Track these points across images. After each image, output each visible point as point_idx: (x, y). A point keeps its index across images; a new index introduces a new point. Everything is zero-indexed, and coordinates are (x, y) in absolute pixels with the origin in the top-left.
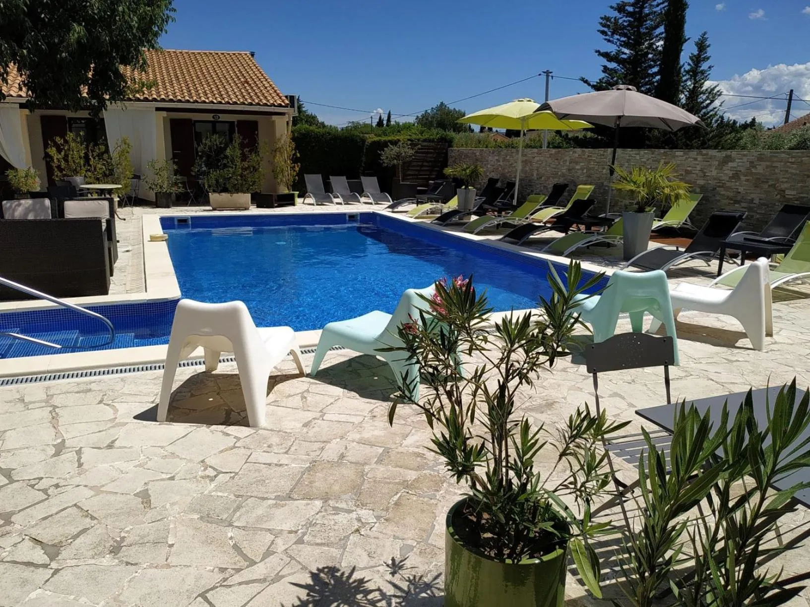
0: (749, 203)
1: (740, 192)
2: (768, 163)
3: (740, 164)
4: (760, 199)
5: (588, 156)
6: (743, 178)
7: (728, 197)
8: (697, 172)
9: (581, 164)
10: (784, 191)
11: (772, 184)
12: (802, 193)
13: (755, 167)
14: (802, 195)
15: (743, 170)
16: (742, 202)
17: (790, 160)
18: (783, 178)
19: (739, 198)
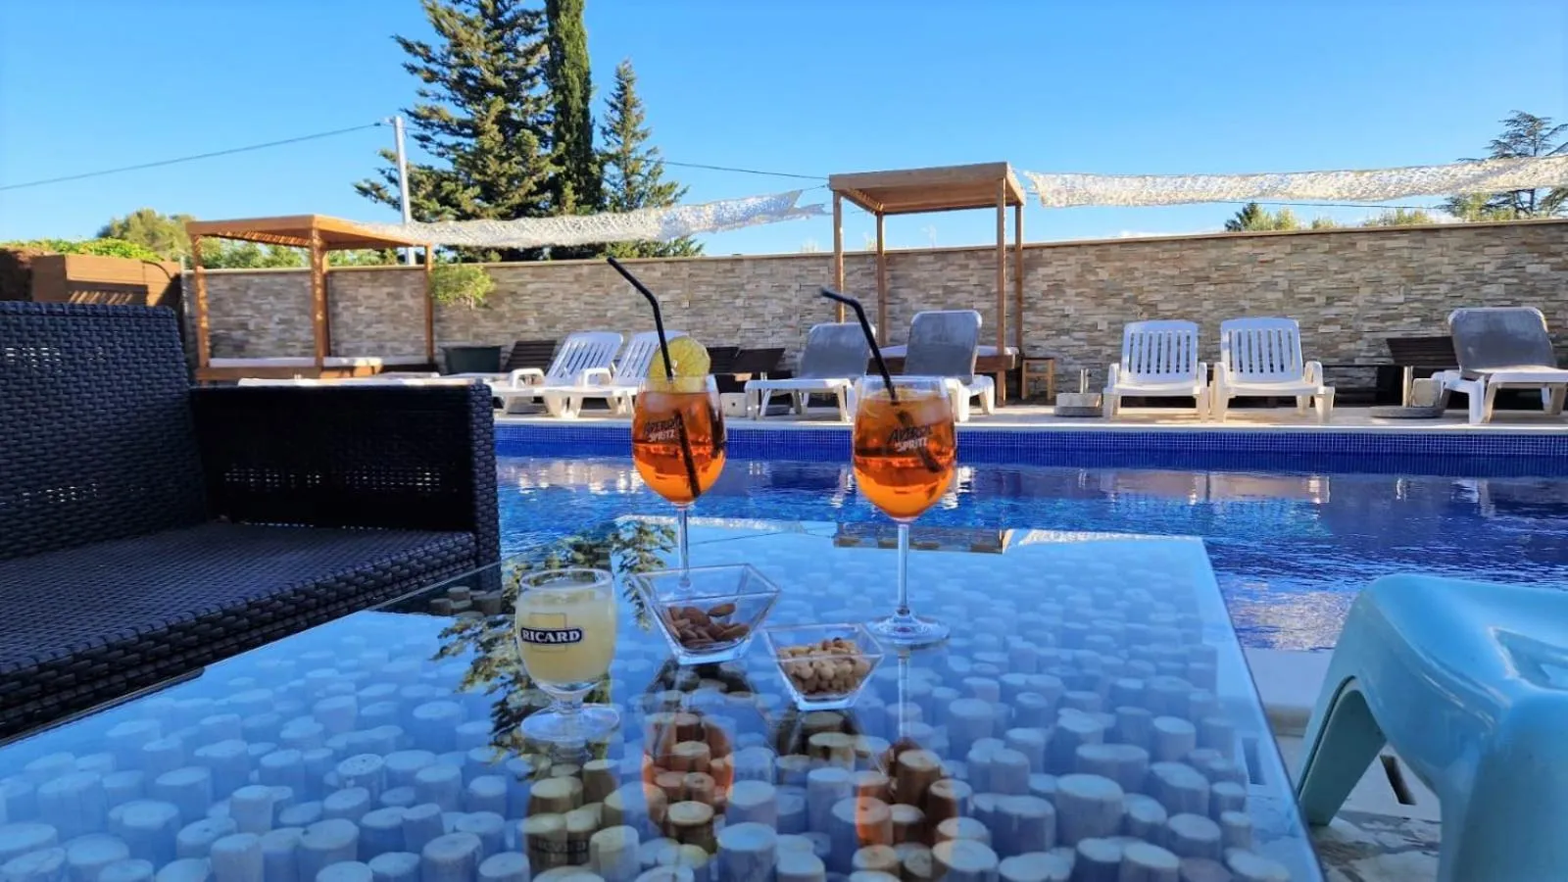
0: (1089, 331)
1: (1067, 316)
2: (1118, 264)
3: (1060, 269)
4: (1110, 323)
5: (690, 275)
6: (1070, 292)
7: (1044, 327)
8: (971, 288)
9: (672, 292)
10: (1155, 306)
11: (1130, 297)
12: (1188, 306)
13: (1093, 271)
14: (1189, 309)
15: (1069, 278)
16: (1074, 331)
17: (1160, 256)
18: (1150, 285)
19: (1067, 324)
